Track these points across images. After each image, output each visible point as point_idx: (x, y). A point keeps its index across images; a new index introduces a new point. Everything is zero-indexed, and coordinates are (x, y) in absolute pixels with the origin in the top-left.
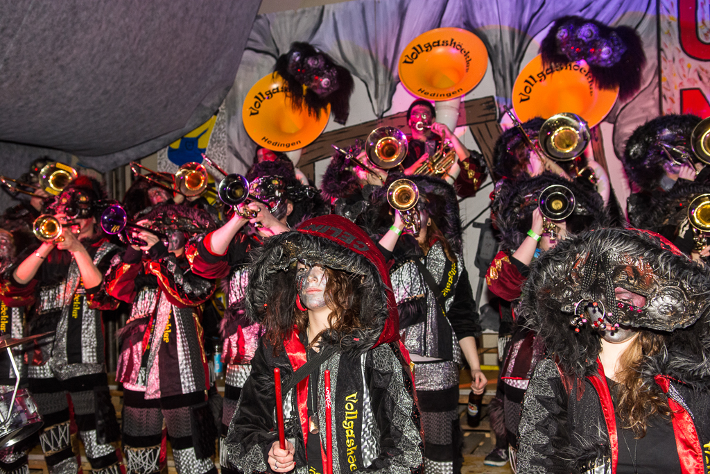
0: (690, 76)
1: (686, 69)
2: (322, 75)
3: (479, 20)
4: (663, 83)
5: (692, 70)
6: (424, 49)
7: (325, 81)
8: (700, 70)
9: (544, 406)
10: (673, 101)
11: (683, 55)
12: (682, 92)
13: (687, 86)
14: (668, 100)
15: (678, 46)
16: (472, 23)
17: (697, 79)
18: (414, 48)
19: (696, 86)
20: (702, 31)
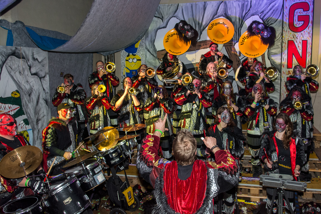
0: (291, 36)
1: (290, 34)
2: (189, 31)
3: (229, 13)
4: (283, 38)
5: (291, 35)
6: (215, 25)
7: (190, 34)
8: (294, 35)
10: (285, 44)
11: (289, 30)
12: (288, 41)
13: (290, 39)
14: (284, 43)
15: (288, 27)
16: (227, 14)
17: (293, 38)
18: (212, 24)
19: (292, 40)
20: (295, 23)
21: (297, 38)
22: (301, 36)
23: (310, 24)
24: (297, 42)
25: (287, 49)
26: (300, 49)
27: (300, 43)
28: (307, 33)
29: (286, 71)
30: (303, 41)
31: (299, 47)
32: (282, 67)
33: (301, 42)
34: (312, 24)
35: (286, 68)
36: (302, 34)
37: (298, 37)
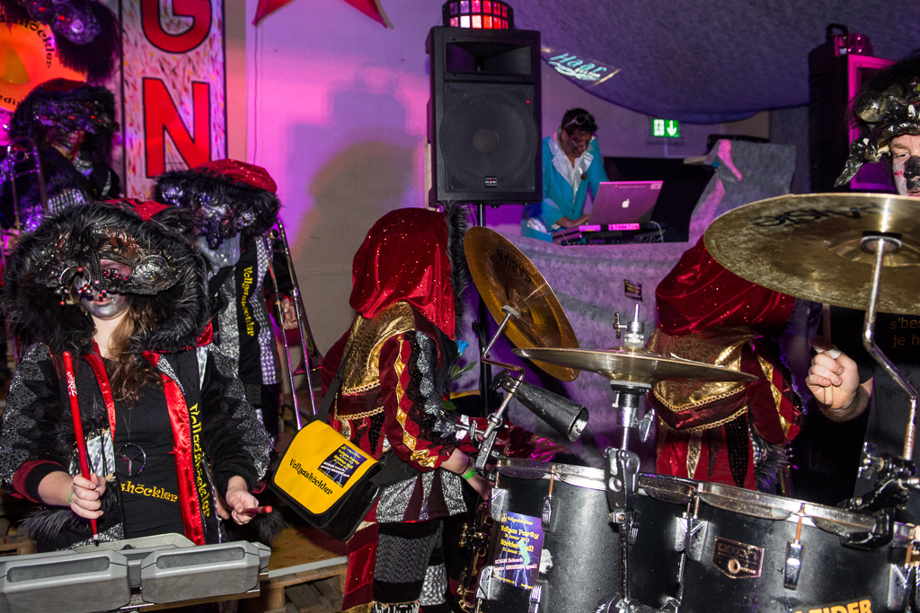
0: (153, 65)
1: (149, 58)
4: (125, 68)
5: (154, 59)
8: (162, 60)
9: (32, 390)
10: (135, 89)
11: (145, 41)
12: (144, 79)
13: (150, 74)
14: (131, 87)
15: (141, 30)
17: (160, 69)
19: (158, 76)
20: (164, 22)
21: (174, 71)
22: (189, 68)
23: (215, 30)
24: (174, 86)
25: (141, 107)
26: (188, 113)
27: (186, 89)
28: (206, 61)
29: (144, 187)
30: (194, 83)
31: (182, 103)
32: (129, 173)
33: (189, 86)
34: (220, 32)
35: (144, 174)
36: (190, 60)
37: (177, 70)
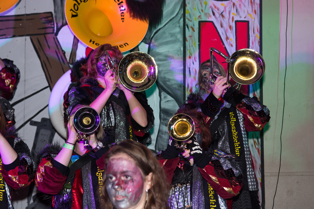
0: (206, 11)
1: (204, 5)
4: (187, 15)
5: (208, 7)
8: (213, 7)
10: (194, 31)
12: (200, 22)
13: (204, 19)
14: (190, 29)
17: (212, 14)
19: (210, 20)
21: (222, 15)
22: (233, 11)
24: (222, 26)
25: (197, 43)
26: (232, 45)
27: (230, 27)
28: (246, 4)
30: (237, 22)
31: (227, 38)
33: (233, 25)
36: (234, 4)
37: (224, 14)
